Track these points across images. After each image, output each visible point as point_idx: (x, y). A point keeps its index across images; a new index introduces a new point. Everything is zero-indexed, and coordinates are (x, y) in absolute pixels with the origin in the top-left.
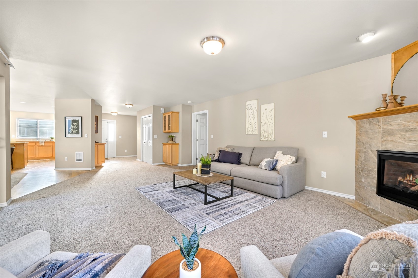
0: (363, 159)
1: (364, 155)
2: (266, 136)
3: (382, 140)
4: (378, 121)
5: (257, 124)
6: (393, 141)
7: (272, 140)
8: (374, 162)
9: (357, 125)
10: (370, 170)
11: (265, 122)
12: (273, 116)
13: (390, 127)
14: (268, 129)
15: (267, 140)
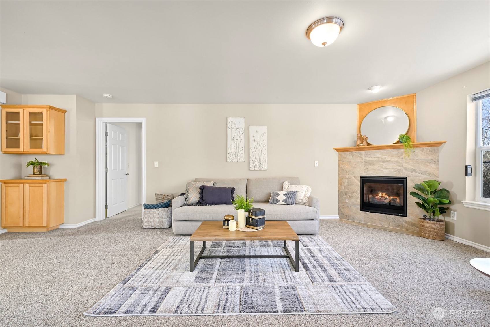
0: (346, 184)
1: (347, 181)
2: (257, 165)
3: (364, 168)
4: (361, 154)
5: (243, 149)
6: (373, 169)
7: (265, 169)
8: (357, 186)
9: (340, 156)
10: (353, 193)
11: (255, 147)
12: (266, 141)
13: (371, 159)
14: (260, 157)
15: (259, 170)
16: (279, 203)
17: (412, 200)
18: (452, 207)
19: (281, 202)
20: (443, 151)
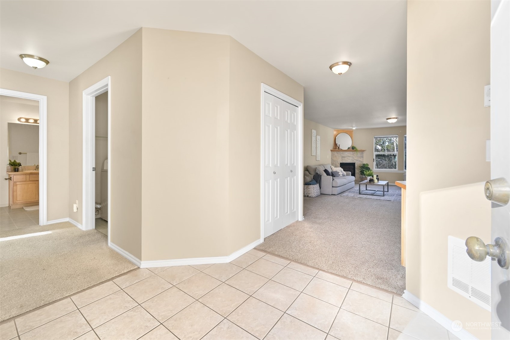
3: (342, 159)
4: (340, 153)
5: (316, 148)
6: (345, 160)
7: (319, 160)
9: (331, 153)
12: (320, 144)
13: (344, 155)
14: (319, 153)
16: (340, 176)
17: (357, 170)
20: (365, 154)
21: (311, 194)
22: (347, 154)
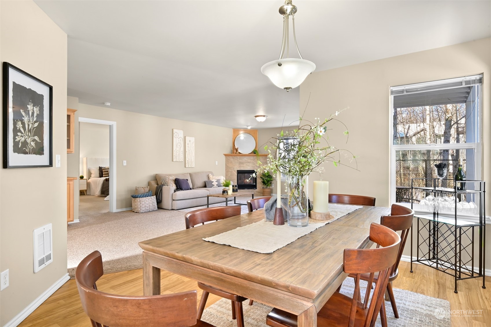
0: (230, 175)
1: (230, 173)
2: (190, 164)
3: (239, 166)
4: (237, 158)
5: (182, 152)
6: (243, 166)
7: (194, 167)
8: (236, 176)
9: (226, 159)
10: (234, 180)
11: (189, 152)
12: (194, 147)
13: (242, 161)
14: (191, 158)
15: (190, 167)
16: (214, 186)
17: (259, 181)
18: (272, 182)
19: (215, 186)
21: (137, 209)
22: (245, 159)
